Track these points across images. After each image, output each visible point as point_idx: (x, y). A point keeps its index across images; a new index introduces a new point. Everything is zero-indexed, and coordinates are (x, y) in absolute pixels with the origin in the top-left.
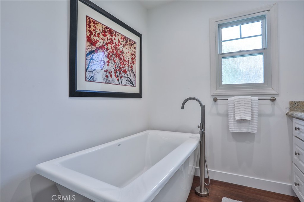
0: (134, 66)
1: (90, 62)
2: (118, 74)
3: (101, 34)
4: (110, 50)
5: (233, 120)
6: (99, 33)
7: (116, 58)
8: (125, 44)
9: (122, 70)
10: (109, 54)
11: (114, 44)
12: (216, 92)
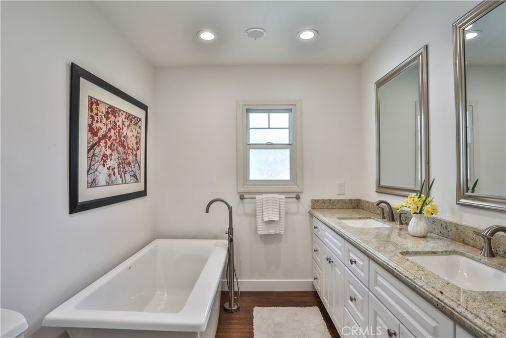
0: (138, 153)
1: (91, 160)
2: (122, 169)
3: (103, 117)
4: (114, 137)
5: (261, 221)
6: (102, 117)
7: (119, 147)
8: (129, 125)
9: (126, 163)
10: (112, 143)
11: (118, 128)
12: (243, 189)
